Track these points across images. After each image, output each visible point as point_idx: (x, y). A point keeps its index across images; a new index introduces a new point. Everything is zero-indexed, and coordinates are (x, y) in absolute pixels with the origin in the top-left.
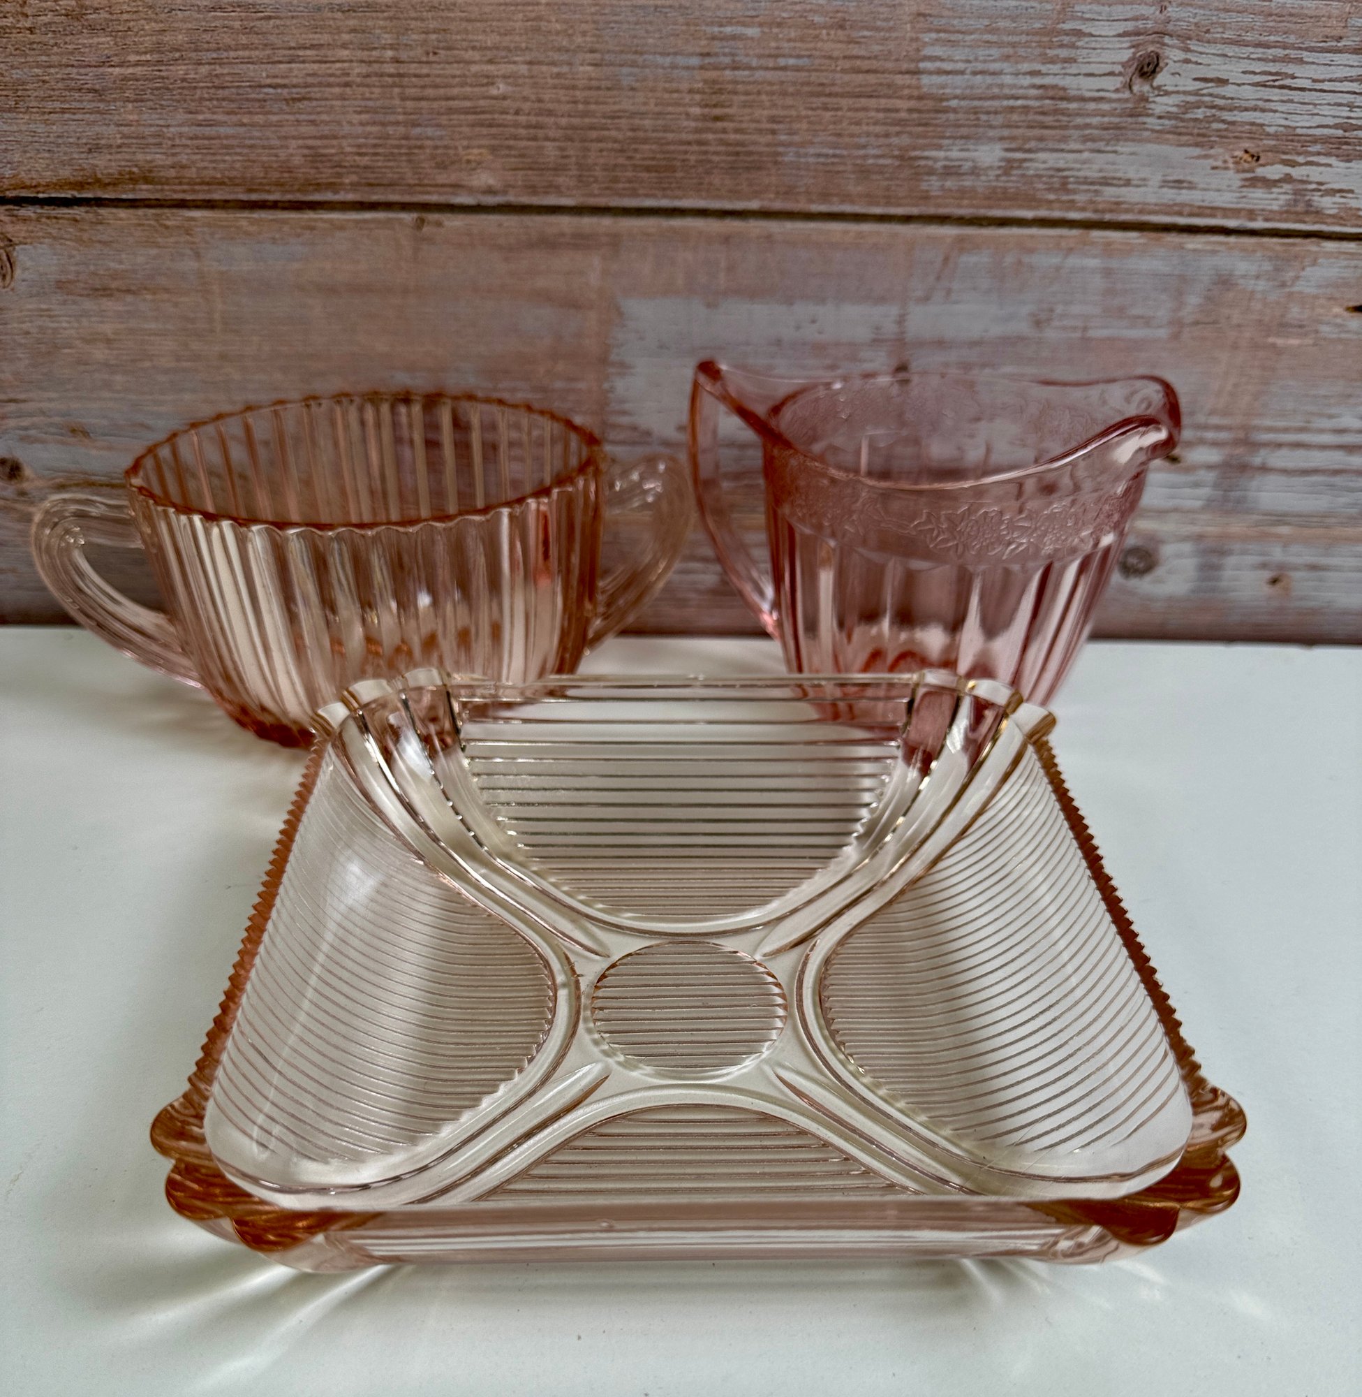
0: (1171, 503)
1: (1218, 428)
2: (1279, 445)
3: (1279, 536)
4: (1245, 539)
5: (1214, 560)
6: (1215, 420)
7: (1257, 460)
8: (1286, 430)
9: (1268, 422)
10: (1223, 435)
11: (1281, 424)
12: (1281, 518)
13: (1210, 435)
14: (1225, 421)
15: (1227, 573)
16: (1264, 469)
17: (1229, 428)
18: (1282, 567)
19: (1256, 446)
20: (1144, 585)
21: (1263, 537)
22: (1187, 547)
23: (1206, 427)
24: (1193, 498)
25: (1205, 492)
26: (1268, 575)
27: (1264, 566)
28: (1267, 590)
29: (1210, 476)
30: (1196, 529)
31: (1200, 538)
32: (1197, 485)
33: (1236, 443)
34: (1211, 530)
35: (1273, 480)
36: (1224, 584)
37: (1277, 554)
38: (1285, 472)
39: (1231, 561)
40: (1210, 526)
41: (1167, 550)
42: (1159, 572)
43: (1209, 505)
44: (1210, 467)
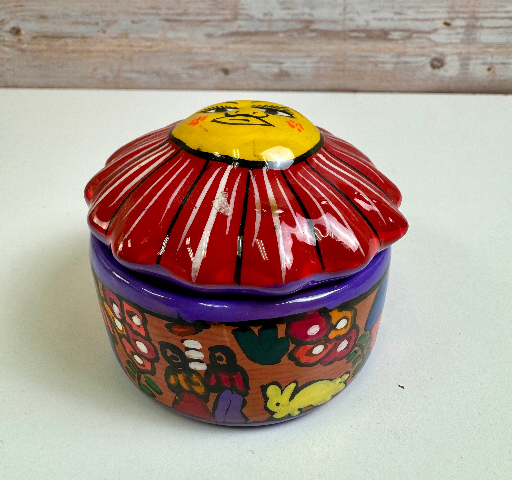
0: (448, 41)
1: (464, 12)
2: (486, 18)
3: (489, 52)
4: (476, 54)
5: (466, 62)
6: (462, 9)
7: (479, 24)
8: (489, 12)
9: (481, 10)
10: (465, 15)
11: (487, 10)
12: (490, 45)
13: (461, 15)
14: (465, 10)
15: (471, 67)
16: (482, 27)
17: (467, 12)
18: (491, 64)
19: (477, 19)
20: (440, 72)
21: (485, 53)
22: (456, 57)
23: (459, 12)
24: (456, 39)
25: (461, 36)
26: (487, 67)
27: (485, 64)
28: (487, 73)
29: (462, 31)
30: (458, 51)
31: (459, 54)
32: (458, 34)
33: (470, 18)
34: (463, 51)
35: (485, 31)
36: (470, 71)
37: (489, 59)
38: (489, 28)
39: (472, 62)
40: (463, 49)
41: (448, 59)
42: (446, 67)
43: (462, 42)
44: (461, 27)
